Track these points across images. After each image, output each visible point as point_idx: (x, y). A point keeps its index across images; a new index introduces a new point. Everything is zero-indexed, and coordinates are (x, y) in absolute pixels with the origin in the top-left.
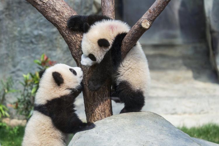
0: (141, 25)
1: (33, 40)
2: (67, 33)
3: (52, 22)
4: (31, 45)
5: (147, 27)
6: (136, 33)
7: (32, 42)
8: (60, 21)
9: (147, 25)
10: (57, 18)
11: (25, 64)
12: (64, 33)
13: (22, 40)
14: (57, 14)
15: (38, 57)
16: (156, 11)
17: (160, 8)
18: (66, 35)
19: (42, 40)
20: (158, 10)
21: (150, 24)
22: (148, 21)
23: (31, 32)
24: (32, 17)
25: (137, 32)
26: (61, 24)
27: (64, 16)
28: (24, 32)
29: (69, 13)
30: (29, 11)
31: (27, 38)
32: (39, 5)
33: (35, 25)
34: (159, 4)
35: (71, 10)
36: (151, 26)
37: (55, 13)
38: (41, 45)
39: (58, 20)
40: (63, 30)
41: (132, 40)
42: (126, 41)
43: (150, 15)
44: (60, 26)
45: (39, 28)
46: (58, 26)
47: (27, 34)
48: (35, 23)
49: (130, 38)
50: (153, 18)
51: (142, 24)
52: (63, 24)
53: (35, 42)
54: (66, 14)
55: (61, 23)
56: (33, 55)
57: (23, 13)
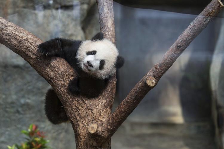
0: (146, 83)
1: (20, 109)
2: (63, 91)
3: (46, 79)
4: (17, 115)
5: (152, 85)
6: (140, 92)
7: (18, 112)
8: (55, 77)
9: (152, 83)
10: (52, 74)
11: (10, 135)
12: (59, 91)
13: (8, 109)
14: (52, 69)
15: (24, 128)
16: (163, 67)
17: (167, 63)
18: (61, 93)
19: (30, 109)
20: (166, 66)
21: (156, 82)
22: (153, 78)
23: (18, 100)
24: (19, 84)
25: (141, 90)
26: (56, 81)
27: (60, 71)
28: (9, 100)
29: (65, 69)
30: (16, 76)
31: (13, 107)
32: (32, 58)
33: (22, 93)
34: (166, 59)
35: (67, 65)
36: (157, 84)
37: (49, 68)
38: (28, 116)
39: (52, 76)
40: (58, 87)
41: (135, 99)
42: (129, 100)
43: (156, 71)
44: (55, 83)
45: (26, 96)
46: (52, 83)
47: (12, 103)
48: (22, 90)
49: (133, 97)
50: (160, 74)
51: (147, 81)
52: (58, 81)
53: (22, 112)
54: (62, 69)
55: (56, 79)
56: (19, 126)
57: (9, 78)
